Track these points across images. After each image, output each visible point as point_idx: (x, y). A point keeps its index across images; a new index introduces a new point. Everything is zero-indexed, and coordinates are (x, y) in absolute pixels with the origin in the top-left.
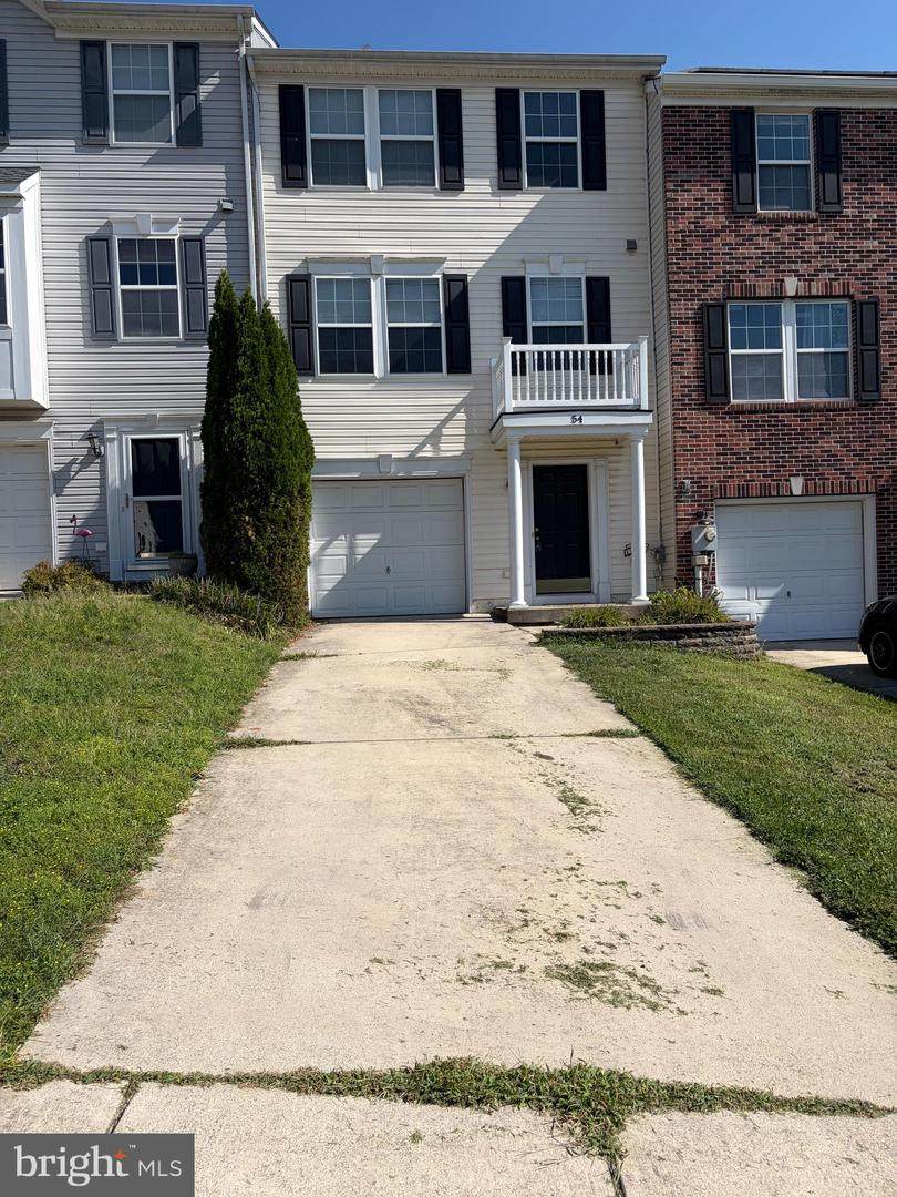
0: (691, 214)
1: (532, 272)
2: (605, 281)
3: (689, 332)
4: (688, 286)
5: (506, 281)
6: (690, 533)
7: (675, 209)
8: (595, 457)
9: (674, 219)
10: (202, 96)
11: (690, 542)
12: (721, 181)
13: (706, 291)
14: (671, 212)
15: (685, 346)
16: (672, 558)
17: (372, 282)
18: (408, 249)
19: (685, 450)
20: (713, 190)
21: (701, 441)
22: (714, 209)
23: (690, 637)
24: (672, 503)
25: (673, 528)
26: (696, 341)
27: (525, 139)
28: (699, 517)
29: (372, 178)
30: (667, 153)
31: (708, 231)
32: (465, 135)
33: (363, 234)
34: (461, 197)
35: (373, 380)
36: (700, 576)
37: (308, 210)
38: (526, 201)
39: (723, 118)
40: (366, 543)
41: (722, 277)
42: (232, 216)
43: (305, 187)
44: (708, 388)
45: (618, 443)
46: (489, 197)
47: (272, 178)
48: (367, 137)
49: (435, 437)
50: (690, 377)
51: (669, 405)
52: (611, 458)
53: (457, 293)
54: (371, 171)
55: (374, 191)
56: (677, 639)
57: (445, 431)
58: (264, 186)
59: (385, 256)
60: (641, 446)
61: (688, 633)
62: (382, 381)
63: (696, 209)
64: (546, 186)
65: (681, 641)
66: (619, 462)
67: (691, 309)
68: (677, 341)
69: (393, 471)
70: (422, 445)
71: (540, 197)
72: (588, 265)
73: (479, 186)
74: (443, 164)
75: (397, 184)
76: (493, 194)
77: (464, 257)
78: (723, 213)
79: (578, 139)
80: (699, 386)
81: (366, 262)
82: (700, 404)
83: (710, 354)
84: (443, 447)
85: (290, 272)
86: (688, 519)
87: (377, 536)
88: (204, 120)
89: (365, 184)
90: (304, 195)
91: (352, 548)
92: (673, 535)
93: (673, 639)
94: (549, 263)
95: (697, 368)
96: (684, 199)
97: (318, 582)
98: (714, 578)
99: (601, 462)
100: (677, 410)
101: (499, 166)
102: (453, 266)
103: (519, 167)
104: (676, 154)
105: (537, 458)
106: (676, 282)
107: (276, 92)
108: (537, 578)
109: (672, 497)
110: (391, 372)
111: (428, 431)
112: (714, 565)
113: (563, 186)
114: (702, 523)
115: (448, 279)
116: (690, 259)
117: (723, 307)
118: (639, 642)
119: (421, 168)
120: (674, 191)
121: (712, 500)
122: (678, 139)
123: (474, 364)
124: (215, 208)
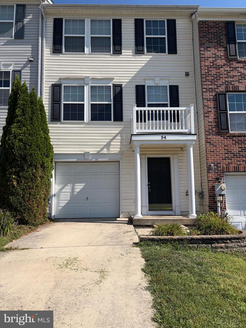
0: (211, 59)
1: (148, 83)
2: (177, 87)
3: (211, 104)
4: (210, 87)
5: (138, 87)
6: (214, 186)
7: (204, 58)
8: (173, 154)
9: (204, 61)
10: (25, 22)
11: (214, 190)
12: (222, 47)
13: (218, 88)
14: (202, 59)
15: (210, 110)
16: (207, 197)
17: (85, 87)
18: (99, 75)
19: (211, 152)
20: (220, 51)
21: (218, 148)
22: (220, 57)
23: (218, 243)
24: (206, 174)
25: (206, 184)
26: (214, 108)
27: (145, 36)
28: (218, 180)
29: (87, 50)
30: (200, 37)
31: (218, 66)
32: (123, 35)
33: (82, 70)
34: (121, 56)
35: (84, 123)
36: (219, 206)
37: (62, 61)
38: (146, 58)
39: (223, 25)
40: (79, 187)
41: (224, 83)
42: (33, 63)
43: (61, 53)
44: (220, 127)
45: (182, 148)
46: (131, 57)
47: (49, 50)
48: (85, 36)
49: (108, 145)
50: (212, 122)
51: (203, 133)
52: (180, 155)
53: (118, 91)
54: (87, 47)
55: (87, 54)
56: (211, 244)
57: (112, 143)
58: (45, 52)
59: (90, 77)
60: (191, 149)
61: (217, 240)
62: (88, 124)
63: (212, 57)
64: (153, 53)
65: (213, 245)
66: (183, 157)
67: (212, 96)
68: (206, 108)
69: (90, 158)
70: (102, 149)
71: (151, 57)
72: (170, 81)
73: (128, 52)
74: (114, 45)
75: (97, 52)
76: (133, 55)
77: (121, 78)
78: (224, 59)
79: (166, 36)
80: (216, 126)
81: (83, 79)
82: (217, 133)
83: (220, 113)
84: (111, 149)
85: (54, 83)
86: (213, 181)
87: (83, 184)
88: (25, 30)
89: (84, 52)
90: (61, 56)
91: (73, 189)
92: (207, 187)
93: (209, 244)
94: (154, 80)
95: (215, 118)
96: (208, 54)
97: (58, 203)
98: (225, 206)
99: (175, 156)
100: (207, 135)
101: (135, 46)
102: (116, 81)
103: (143, 45)
104: (204, 37)
105: (149, 154)
106: (205, 85)
107: (53, 21)
108: (149, 204)
109: (206, 171)
110: (91, 120)
111: (105, 143)
112: (225, 200)
113: (160, 53)
114: (219, 182)
115: (115, 86)
116: (211, 76)
117: (225, 95)
118: (191, 245)
119: (105, 46)
120: (203, 51)
121: (223, 173)
122: (205, 32)
123: (124, 117)
124: (27, 60)
